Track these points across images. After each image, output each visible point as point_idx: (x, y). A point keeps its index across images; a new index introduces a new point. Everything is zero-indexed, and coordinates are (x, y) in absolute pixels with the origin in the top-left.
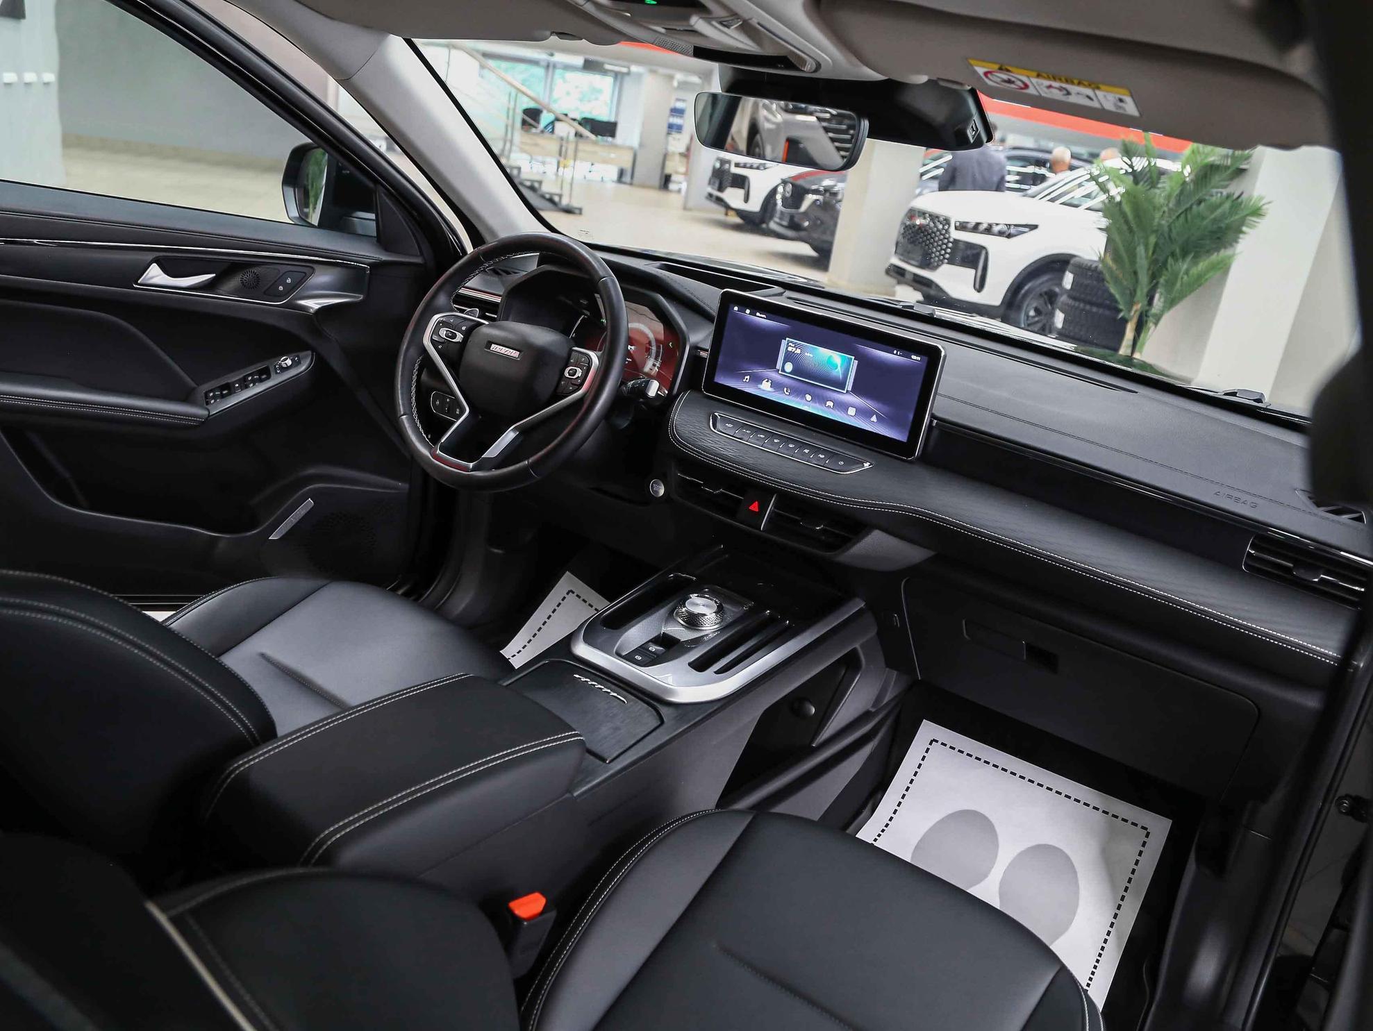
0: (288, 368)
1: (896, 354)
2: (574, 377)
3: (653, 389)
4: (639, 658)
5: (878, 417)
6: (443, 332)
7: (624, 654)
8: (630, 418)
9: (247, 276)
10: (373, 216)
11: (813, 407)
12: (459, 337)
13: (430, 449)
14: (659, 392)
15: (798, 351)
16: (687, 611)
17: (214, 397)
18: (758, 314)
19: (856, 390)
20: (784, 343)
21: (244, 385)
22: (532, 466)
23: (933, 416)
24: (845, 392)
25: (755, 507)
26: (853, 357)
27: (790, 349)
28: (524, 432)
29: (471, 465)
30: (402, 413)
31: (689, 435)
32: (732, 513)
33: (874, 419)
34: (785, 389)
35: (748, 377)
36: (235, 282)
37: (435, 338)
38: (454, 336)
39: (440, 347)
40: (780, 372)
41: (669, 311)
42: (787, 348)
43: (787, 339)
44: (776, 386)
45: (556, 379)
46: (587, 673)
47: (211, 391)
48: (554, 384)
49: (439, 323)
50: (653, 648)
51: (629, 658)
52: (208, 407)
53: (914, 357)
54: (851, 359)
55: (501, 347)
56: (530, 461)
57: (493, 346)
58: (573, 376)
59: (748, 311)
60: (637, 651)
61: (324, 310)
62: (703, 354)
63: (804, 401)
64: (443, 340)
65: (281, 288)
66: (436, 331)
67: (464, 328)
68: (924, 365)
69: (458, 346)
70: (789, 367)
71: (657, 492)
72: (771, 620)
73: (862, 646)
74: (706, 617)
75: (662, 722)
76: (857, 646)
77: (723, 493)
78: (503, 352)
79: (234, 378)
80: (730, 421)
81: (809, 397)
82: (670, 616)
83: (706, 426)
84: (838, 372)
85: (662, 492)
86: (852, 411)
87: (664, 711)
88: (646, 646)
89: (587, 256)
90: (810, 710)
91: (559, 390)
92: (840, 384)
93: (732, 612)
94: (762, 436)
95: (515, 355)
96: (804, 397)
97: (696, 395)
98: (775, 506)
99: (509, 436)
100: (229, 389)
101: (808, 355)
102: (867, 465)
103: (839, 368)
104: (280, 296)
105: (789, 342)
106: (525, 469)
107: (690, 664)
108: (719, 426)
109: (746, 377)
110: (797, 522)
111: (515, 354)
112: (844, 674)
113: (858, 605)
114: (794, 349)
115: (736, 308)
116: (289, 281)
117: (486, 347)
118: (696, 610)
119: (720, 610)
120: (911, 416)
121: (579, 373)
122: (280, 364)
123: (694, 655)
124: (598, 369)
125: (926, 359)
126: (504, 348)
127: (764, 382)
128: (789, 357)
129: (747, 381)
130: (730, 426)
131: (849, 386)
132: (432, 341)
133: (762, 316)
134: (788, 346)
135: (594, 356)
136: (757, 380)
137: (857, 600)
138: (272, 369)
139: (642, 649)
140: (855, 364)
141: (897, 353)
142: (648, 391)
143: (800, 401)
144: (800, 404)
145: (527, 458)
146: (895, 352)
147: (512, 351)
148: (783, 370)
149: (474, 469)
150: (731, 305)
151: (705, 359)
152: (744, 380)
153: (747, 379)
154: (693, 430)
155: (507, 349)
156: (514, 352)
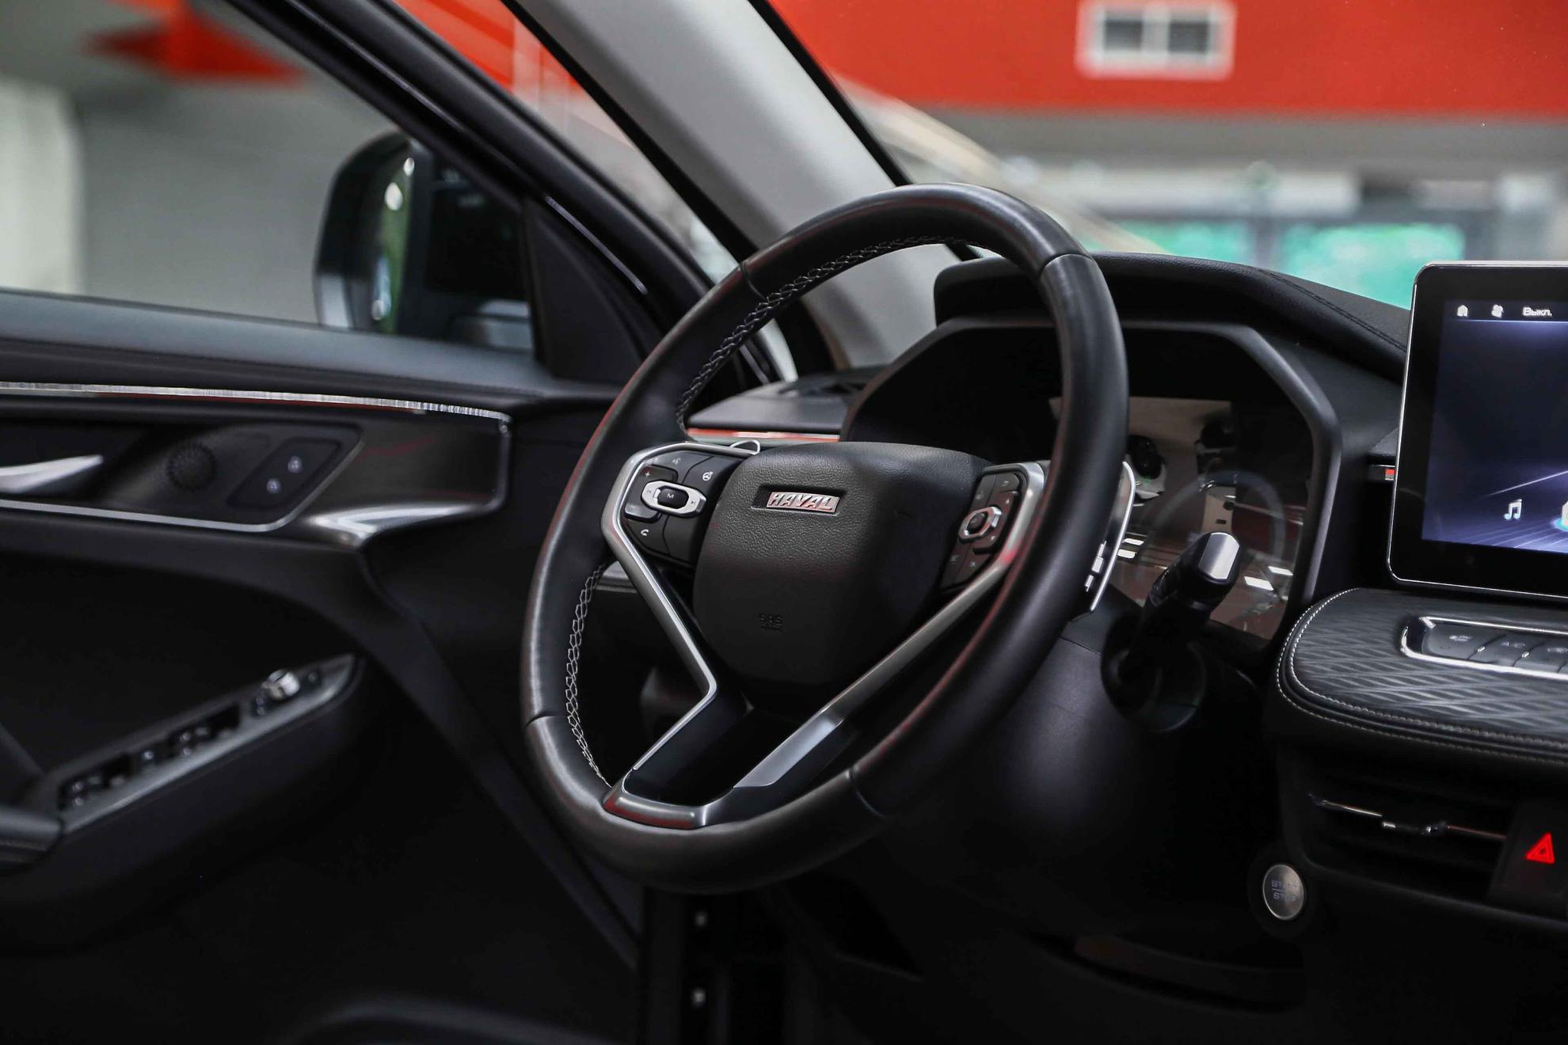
0: (287, 700)
3: (1222, 561)
6: (652, 493)
9: (187, 460)
10: (522, 310)
12: (695, 499)
13: (602, 792)
17: (83, 794)
18: (1527, 311)
21: (167, 752)
29: (705, 811)
30: (537, 710)
31: (1335, 675)
32: (1475, 885)
35: (1518, 504)
36: (152, 479)
37: (634, 510)
38: (682, 499)
39: (644, 532)
47: (76, 779)
49: (645, 470)
52: (65, 815)
55: (794, 495)
57: (774, 496)
58: (979, 530)
59: (1497, 311)
61: (387, 540)
62: (1384, 474)
64: (651, 514)
65: (274, 485)
66: (635, 494)
67: (707, 476)
69: (692, 522)
77: (1450, 835)
78: (797, 505)
79: (139, 743)
80: (1463, 630)
83: (1391, 647)
91: (945, 581)
94: (1556, 651)
95: (822, 507)
100: (126, 767)
104: (266, 509)
108: (1432, 645)
109: (1512, 506)
111: (826, 503)
115: (1463, 311)
116: (295, 465)
117: (755, 504)
121: (995, 518)
122: (268, 692)
126: (800, 495)
129: (1517, 516)
132: (626, 520)
133: (1539, 313)
135: (1036, 474)
136: (1544, 506)
138: (245, 705)
142: (1210, 569)
145: (851, 765)
147: (818, 497)
149: (712, 822)
150: (1448, 304)
151: (1391, 484)
152: (1508, 517)
153: (1515, 511)
154: (1342, 660)
155: (807, 496)
156: (827, 498)
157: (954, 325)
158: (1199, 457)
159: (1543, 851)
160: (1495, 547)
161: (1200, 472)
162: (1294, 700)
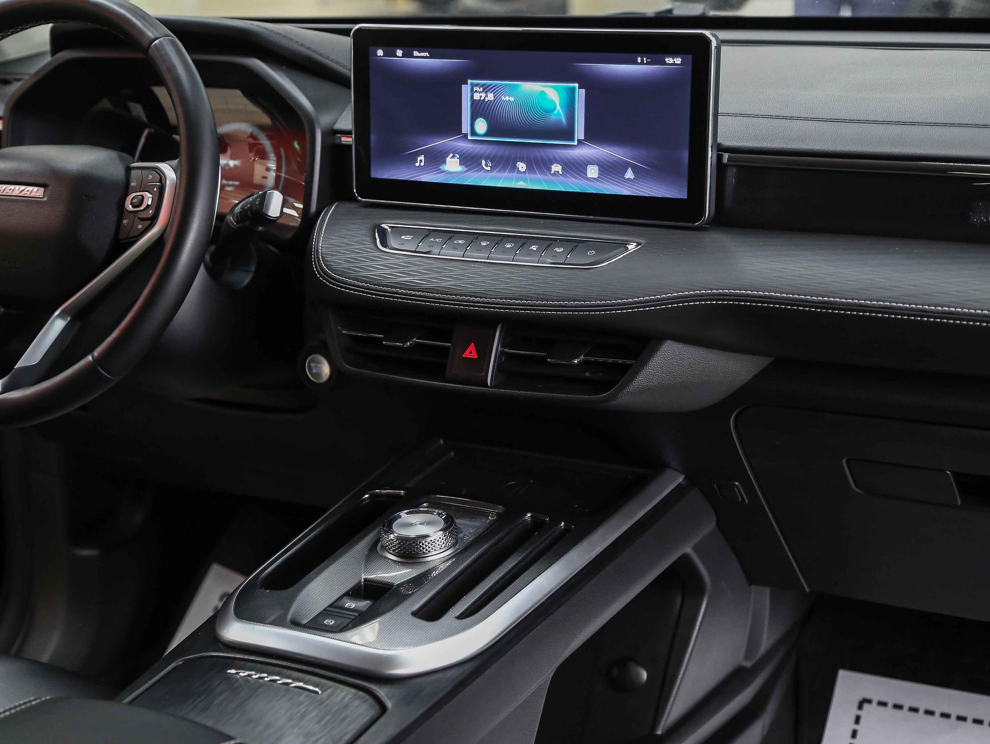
1: (642, 63)
2: (142, 208)
3: (275, 206)
4: (331, 622)
5: (636, 169)
7: (305, 622)
8: (253, 268)
11: (532, 180)
14: (286, 210)
15: (491, 97)
16: (398, 538)
18: (416, 53)
19: (594, 135)
20: (466, 90)
22: (97, 361)
23: (721, 149)
24: (576, 143)
25: (471, 353)
26: (577, 85)
27: (477, 97)
28: (78, 316)
31: (347, 265)
32: (438, 372)
33: (629, 174)
34: (483, 162)
35: (422, 158)
40: (469, 138)
41: (277, 83)
42: (472, 96)
43: (469, 81)
44: (469, 161)
45: (113, 218)
46: (249, 664)
48: (112, 228)
50: (351, 604)
51: (315, 626)
53: (669, 60)
54: (574, 88)
55: (13, 187)
56: (96, 353)
58: (139, 206)
59: (399, 53)
60: (325, 613)
62: (346, 140)
63: (515, 174)
68: (690, 68)
70: (481, 126)
71: (318, 375)
72: (537, 525)
73: (696, 548)
74: (429, 539)
75: (383, 709)
76: (688, 550)
77: (417, 344)
78: (16, 193)
80: (407, 231)
81: (522, 166)
82: (373, 552)
83: (372, 246)
84: (559, 114)
85: (325, 369)
86: (593, 172)
87: (382, 692)
88: (340, 603)
89: (123, 12)
90: (638, 675)
91: (122, 235)
92: (567, 133)
93: (469, 528)
94: (460, 242)
95: (33, 194)
96: (514, 168)
97: (347, 206)
98: (504, 344)
99: (56, 326)
101: (507, 98)
102: (632, 247)
103: (558, 107)
105: (473, 86)
106: (90, 370)
107: (415, 614)
108: (392, 241)
109: (419, 159)
110: (543, 360)
111: (35, 192)
112: (682, 602)
113: (674, 480)
114: (483, 95)
115: (380, 53)
118: (412, 533)
119: (449, 527)
120: (685, 155)
121: (149, 199)
123: (419, 601)
124: (176, 187)
125: (689, 57)
126: (17, 187)
127: (448, 159)
128: (479, 109)
129: (422, 164)
130: (409, 237)
131: (580, 132)
133: (422, 54)
134: (472, 91)
135: (168, 170)
136: (436, 158)
137: (670, 473)
139: (334, 609)
140: (580, 95)
141: (642, 60)
142: (268, 209)
143: (511, 175)
144: (511, 179)
145: (91, 351)
146: (639, 60)
147: (30, 188)
148: (473, 133)
149: (6, 388)
150: (372, 48)
151: (350, 146)
152: (417, 164)
153: (421, 161)
154: (349, 256)
155: (23, 187)
156: (36, 189)
157: (65, 55)
158: (250, 144)
159: (471, 352)
160: (412, 181)
161: (251, 152)
162: (327, 281)
